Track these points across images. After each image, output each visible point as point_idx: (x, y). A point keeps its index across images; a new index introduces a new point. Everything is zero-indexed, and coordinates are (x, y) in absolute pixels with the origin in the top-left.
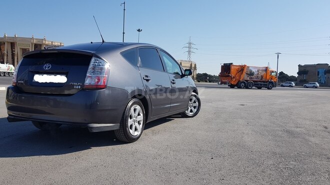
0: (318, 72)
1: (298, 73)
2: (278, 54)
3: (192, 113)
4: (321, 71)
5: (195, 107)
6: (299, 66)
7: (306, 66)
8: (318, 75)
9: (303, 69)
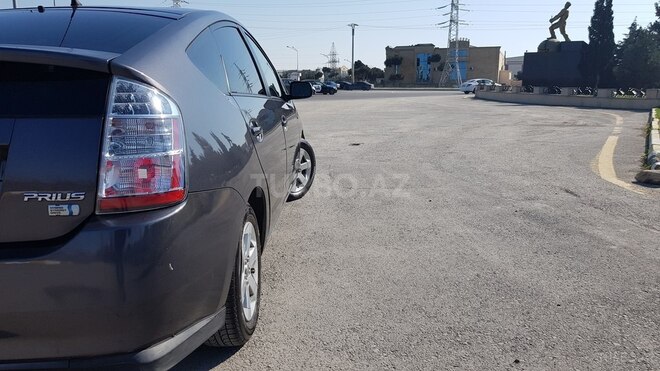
0: (418, 60)
1: (385, 63)
2: (353, 26)
3: (301, 188)
4: (423, 58)
5: (304, 172)
6: (388, 48)
7: (398, 49)
8: (418, 65)
9: (393, 55)
